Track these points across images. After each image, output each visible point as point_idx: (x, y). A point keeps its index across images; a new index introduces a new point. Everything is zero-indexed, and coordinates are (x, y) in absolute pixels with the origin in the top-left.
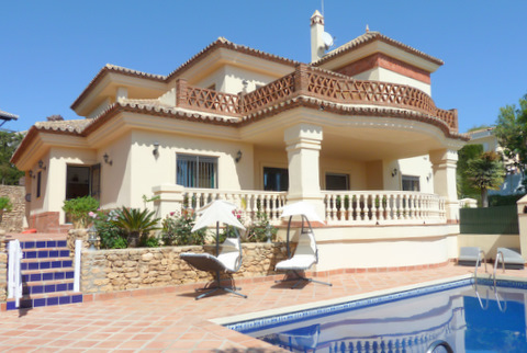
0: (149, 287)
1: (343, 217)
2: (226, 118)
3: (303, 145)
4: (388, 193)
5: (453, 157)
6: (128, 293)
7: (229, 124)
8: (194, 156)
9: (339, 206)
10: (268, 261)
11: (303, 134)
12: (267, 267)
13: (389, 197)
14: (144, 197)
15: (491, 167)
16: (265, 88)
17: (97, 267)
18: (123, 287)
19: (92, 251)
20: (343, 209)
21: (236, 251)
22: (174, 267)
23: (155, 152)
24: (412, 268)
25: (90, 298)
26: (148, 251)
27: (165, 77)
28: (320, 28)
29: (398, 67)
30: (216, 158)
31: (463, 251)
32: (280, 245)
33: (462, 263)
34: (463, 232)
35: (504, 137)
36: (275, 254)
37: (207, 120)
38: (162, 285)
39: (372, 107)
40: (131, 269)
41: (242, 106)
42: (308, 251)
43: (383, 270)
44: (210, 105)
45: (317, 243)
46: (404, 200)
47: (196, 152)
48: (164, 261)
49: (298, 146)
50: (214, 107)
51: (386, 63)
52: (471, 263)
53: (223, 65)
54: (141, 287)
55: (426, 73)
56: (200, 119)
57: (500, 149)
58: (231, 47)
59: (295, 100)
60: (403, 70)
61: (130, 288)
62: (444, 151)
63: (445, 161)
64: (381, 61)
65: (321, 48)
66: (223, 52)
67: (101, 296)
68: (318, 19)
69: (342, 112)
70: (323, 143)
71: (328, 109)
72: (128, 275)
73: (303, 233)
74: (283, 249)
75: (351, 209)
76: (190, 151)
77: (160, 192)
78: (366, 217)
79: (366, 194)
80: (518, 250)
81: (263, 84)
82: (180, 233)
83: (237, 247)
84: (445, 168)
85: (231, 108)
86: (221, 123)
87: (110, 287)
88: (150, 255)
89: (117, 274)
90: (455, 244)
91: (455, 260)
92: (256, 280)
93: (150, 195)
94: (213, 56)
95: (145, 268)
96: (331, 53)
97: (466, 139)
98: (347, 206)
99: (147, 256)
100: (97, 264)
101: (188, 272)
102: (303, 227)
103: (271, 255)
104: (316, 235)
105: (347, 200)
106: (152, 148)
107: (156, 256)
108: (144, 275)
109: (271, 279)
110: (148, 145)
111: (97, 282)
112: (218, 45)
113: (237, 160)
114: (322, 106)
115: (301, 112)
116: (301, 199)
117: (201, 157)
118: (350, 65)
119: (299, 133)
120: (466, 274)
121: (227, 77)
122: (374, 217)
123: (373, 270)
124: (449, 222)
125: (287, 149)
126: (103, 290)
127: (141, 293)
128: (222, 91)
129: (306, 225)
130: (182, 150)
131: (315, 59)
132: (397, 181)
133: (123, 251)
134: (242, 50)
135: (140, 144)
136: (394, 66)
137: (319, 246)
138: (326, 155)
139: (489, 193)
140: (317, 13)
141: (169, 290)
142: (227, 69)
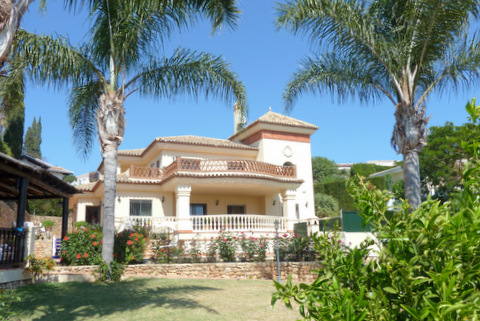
3: (179, 194)
8: (139, 201)
11: (179, 189)
23: (119, 200)
28: (238, 112)
29: (280, 136)
30: (151, 201)
47: (140, 198)
51: (269, 135)
53: (161, 150)
55: (307, 136)
62: (285, 190)
63: (286, 196)
64: (263, 134)
65: (239, 125)
66: (159, 145)
70: (191, 193)
76: (136, 198)
84: (286, 200)
113: (163, 201)
117: (143, 200)
121: (163, 156)
130: (132, 198)
132: (277, 208)
136: (275, 136)
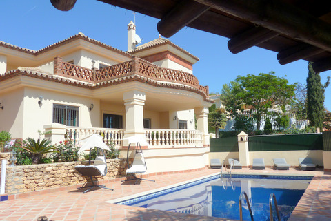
0: (49, 188)
1: (155, 143)
2: (86, 83)
3: (135, 102)
4: (171, 130)
5: (206, 111)
6: (37, 193)
7: (88, 87)
8: (65, 106)
9: (153, 138)
10: (117, 169)
11: (135, 96)
12: (116, 173)
13: (172, 132)
14: (39, 131)
15: (221, 116)
16: (111, 67)
17: (17, 177)
18: (34, 189)
19: (14, 167)
20: (155, 139)
21: (103, 164)
22: (65, 175)
23: (40, 103)
24: (190, 171)
25: (13, 197)
26: (49, 166)
27: (35, 52)
28: (133, 32)
29: (177, 60)
30: (78, 107)
31: (212, 161)
32: (123, 160)
33: (213, 167)
34: (211, 151)
35: (225, 100)
36: (121, 166)
37: (75, 84)
38: (57, 187)
39: (172, 83)
40: (39, 177)
41: (94, 76)
42: (140, 163)
43: (176, 172)
44: (70, 73)
45: (145, 158)
46: (180, 134)
47: (66, 103)
48: (59, 172)
49: (132, 103)
50: (73, 75)
51: (171, 57)
52: (219, 167)
53: (80, 49)
54: (45, 189)
55: (191, 64)
56: (70, 83)
57: (222, 107)
58: (86, 39)
59: (133, 77)
60: (180, 61)
61: (38, 189)
62: (202, 108)
63: (203, 113)
64: (169, 55)
65: (134, 44)
66: (81, 41)
67: (20, 195)
68: (132, 27)
69: (157, 85)
70: (145, 102)
71: (150, 83)
72: (37, 181)
73: (137, 153)
74: (125, 162)
75: (159, 139)
76: (62, 103)
77: (51, 129)
78: (167, 143)
79: (159, 131)
80: (238, 160)
81: (109, 65)
82: (65, 154)
83: (104, 162)
84: (202, 117)
85: (88, 77)
86: (83, 86)
87: (25, 189)
88: (50, 168)
89: (30, 181)
90: (208, 158)
91: (208, 166)
92: (111, 181)
93: (43, 130)
94: (74, 43)
95: (47, 177)
96: (140, 47)
97: (212, 102)
98: (157, 138)
99: (48, 169)
100: (17, 175)
101: (73, 178)
102: (136, 149)
103: (118, 166)
104: (144, 154)
105: (157, 134)
106: (38, 100)
107: (54, 168)
108: (46, 181)
109: (119, 180)
110: (35, 98)
111: (17, 186)
112: (79, 37)
113: (90, 109)
114: (147, 81)
115: (136, 84)
116: (134, 133)
117: (69, 106)
118: (151, 56)
119: (133, 96)
120: (217, 172)
121: (82, 57)
122: (171, 143)
123: (171, 173)
124: (205, 146)
125: (125, 104)
126: (21, 192)
127: (45, 192)
128: (78, 65)
129: (139, 148)
130: (57, 102)
131: (130, 50)
132: (176, 123)
133: (34, 166)
134: (93, 42)
135: (30, 97)
136: (175, 59)
137: (146, 160)
138: (147, 109)
139: (220, 130)
140: (132, 23)
141: (62, 190)
142: (82, 52)
